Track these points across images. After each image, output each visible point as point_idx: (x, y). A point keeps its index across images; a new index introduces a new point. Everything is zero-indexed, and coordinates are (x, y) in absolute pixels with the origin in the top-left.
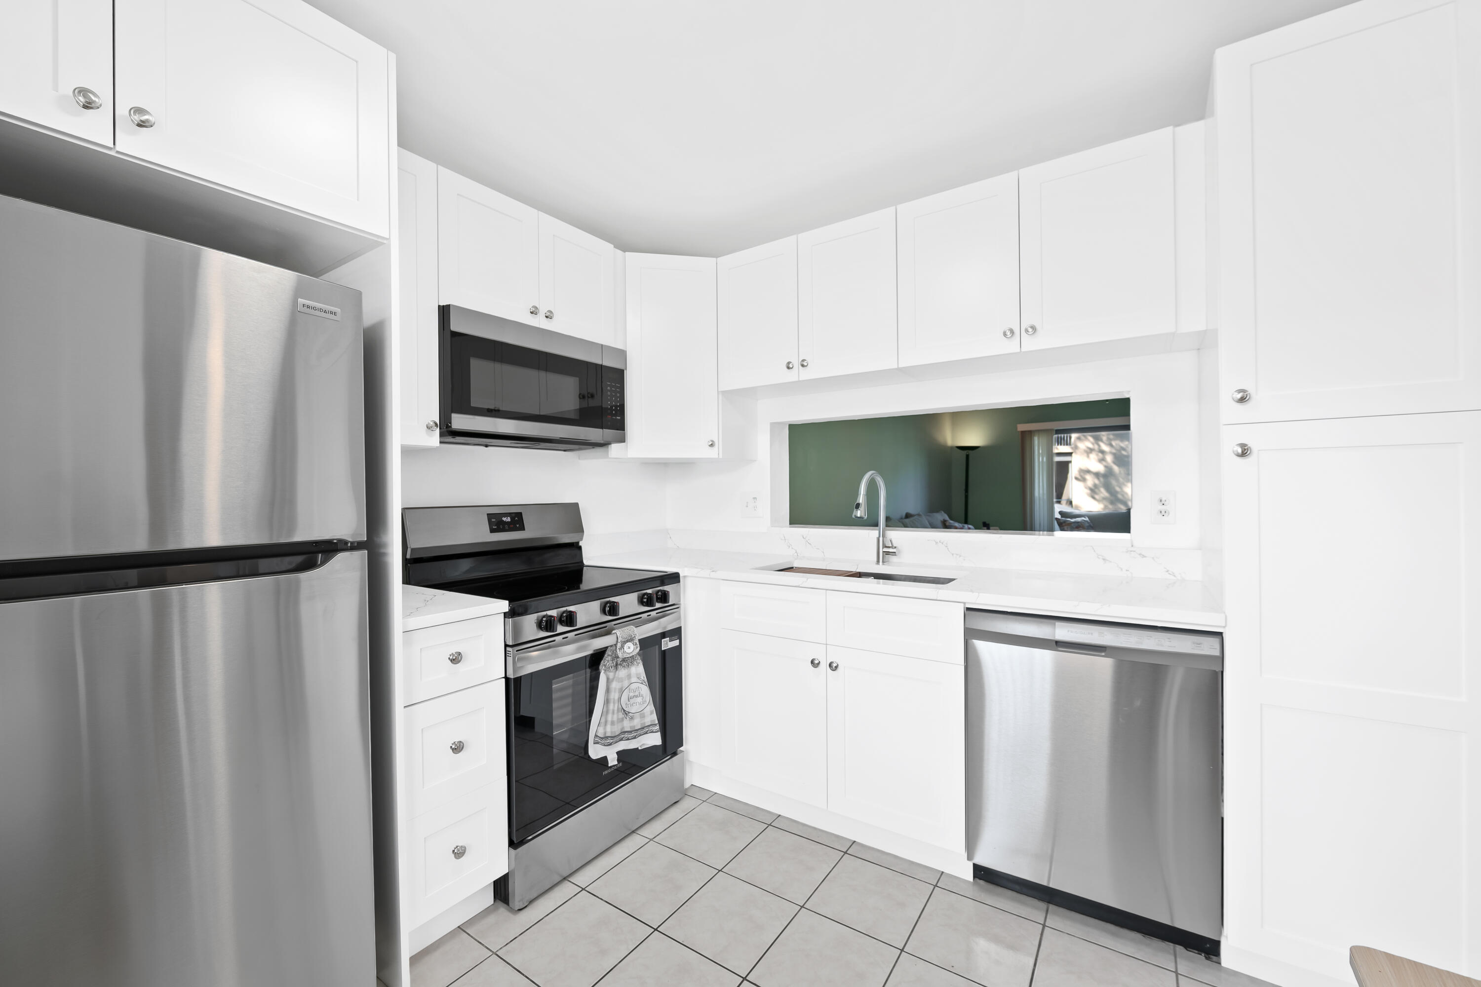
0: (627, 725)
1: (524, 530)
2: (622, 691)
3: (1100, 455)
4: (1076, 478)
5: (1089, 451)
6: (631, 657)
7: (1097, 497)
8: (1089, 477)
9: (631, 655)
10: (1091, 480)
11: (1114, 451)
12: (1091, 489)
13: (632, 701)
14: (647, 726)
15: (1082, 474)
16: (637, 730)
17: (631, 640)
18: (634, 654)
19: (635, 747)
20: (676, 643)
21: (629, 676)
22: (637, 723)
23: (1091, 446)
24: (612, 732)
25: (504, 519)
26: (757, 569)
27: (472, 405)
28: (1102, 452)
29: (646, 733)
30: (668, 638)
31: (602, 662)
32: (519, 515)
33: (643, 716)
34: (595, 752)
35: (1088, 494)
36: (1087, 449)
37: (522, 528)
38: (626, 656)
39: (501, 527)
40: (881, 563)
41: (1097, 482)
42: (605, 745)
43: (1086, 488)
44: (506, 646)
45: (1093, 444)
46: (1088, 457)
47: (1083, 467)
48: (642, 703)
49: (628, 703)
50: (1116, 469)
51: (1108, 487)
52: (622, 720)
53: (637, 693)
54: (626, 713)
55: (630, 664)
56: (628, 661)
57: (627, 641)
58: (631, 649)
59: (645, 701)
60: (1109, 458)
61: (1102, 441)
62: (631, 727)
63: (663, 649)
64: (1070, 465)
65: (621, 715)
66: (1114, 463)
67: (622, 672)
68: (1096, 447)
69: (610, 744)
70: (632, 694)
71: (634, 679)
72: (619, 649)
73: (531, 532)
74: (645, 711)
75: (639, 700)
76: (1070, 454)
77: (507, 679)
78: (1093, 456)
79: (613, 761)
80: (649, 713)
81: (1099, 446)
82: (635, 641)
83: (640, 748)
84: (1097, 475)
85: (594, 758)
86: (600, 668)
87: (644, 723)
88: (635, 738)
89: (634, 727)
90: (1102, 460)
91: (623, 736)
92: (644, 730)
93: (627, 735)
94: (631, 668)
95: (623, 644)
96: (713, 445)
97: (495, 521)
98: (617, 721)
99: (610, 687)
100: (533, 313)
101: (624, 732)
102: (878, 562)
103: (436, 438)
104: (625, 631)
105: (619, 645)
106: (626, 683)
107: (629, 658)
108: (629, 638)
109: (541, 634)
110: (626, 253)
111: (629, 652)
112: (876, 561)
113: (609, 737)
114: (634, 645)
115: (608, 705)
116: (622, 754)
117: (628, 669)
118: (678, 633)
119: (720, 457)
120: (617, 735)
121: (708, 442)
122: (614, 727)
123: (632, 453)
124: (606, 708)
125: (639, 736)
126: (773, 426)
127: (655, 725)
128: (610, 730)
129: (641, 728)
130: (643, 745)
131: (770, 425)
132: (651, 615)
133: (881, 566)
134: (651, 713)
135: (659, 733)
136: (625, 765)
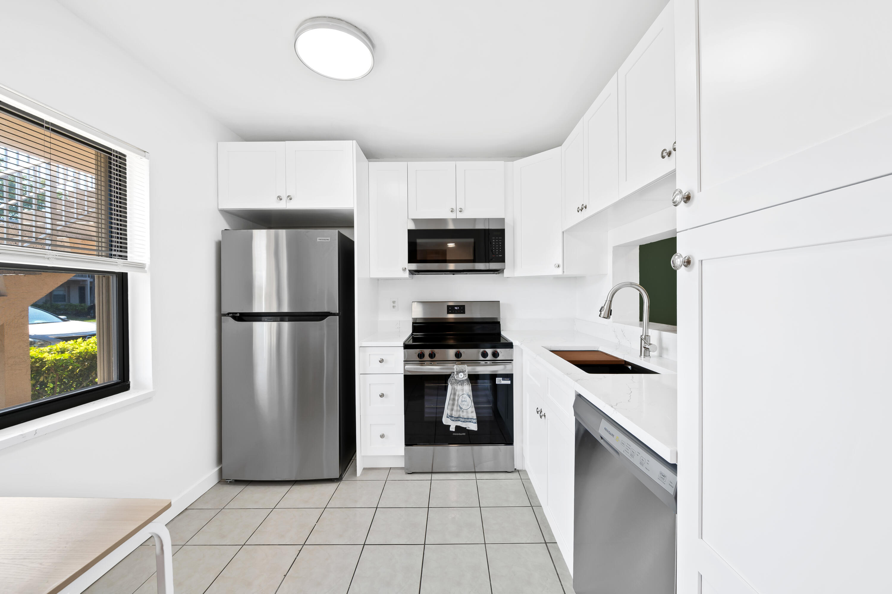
0: (461, 414)
1: (465, 313)
2: (459, 396)
14: (470, 418)
16: (465, 418)
17: (463, 372)
18: (463, 379)
19: (465, 427)
20: (509, 382)
21: (463, 390)
24: (455, 415)
25: (456, 308)
29: (470, 422)
30: (502, 378)
31: (449, 379)
32: (464, 306)
33: (468, 412)
34: (445, 421)
37: (464, 313)
38: (458, 379)
39: (453, 311)
40: (642, 356)
42: (451, 420)
44: (404, 360)
48: (467, 405)
49: (462, 403)
52: (460, 411)
53: (465, 400)
54: (461, 408)
55: (463, 384)
56: (461, 382)
57: (460, 372)
58: (462, 376)
59: (469, 405)
63: (497, 383)
65: (459, 408)
67: (459, 387)
69: (453, 421)
70: (463, 399)
71: (466, 393)
72: (456, 375)
73: (467, 315)
74: (468, 410)
75: (466, 403)
77: (404, 375)
79: (452, 429)
80: (470, 412)
83: (467, 428)
85: (444, 424)
86: (448, 382)
87: (469, 416)
88: (464, 422)
89: (464, 416)
91: (458, 419)
92: (467, 420)
93: (461, 419)
94: (463, 386)
95: (458, 373)
96: (559, 266)
97: (451, 309)
98: (457, 410)
99: (453, 392)
100: (452, 211)
101: (459, 417)
102: (641, 355)
103: (407, 274)
104: (459, 367)
105: (455, 373)
106: (461, 393)
107: (461, 380)
108: (462, 371)
109: (418, 359)
110: (514, 162)
111: (461, 377)
112: (640, 354)
113: (453, 417)
114: (464, 374)
115: (453, 401)
116: (457, 427)
117: (462, 386)
118: (510, 377)
119: (565, 274)
120: (457, 417)
121: (555, 265)
122: (456, 413)
123: (517, 274)
124: (451, 402)
125: (467, 422)
126: (616, 249)
127: (474, 419)
128: (455, 414)
129: (468, 419)
130: (469, 427)
131: (613, 248)
132: (487, 363)
133: (642, 358)
134: (472, 412)
135: (477, 424)
136: (459, 434)
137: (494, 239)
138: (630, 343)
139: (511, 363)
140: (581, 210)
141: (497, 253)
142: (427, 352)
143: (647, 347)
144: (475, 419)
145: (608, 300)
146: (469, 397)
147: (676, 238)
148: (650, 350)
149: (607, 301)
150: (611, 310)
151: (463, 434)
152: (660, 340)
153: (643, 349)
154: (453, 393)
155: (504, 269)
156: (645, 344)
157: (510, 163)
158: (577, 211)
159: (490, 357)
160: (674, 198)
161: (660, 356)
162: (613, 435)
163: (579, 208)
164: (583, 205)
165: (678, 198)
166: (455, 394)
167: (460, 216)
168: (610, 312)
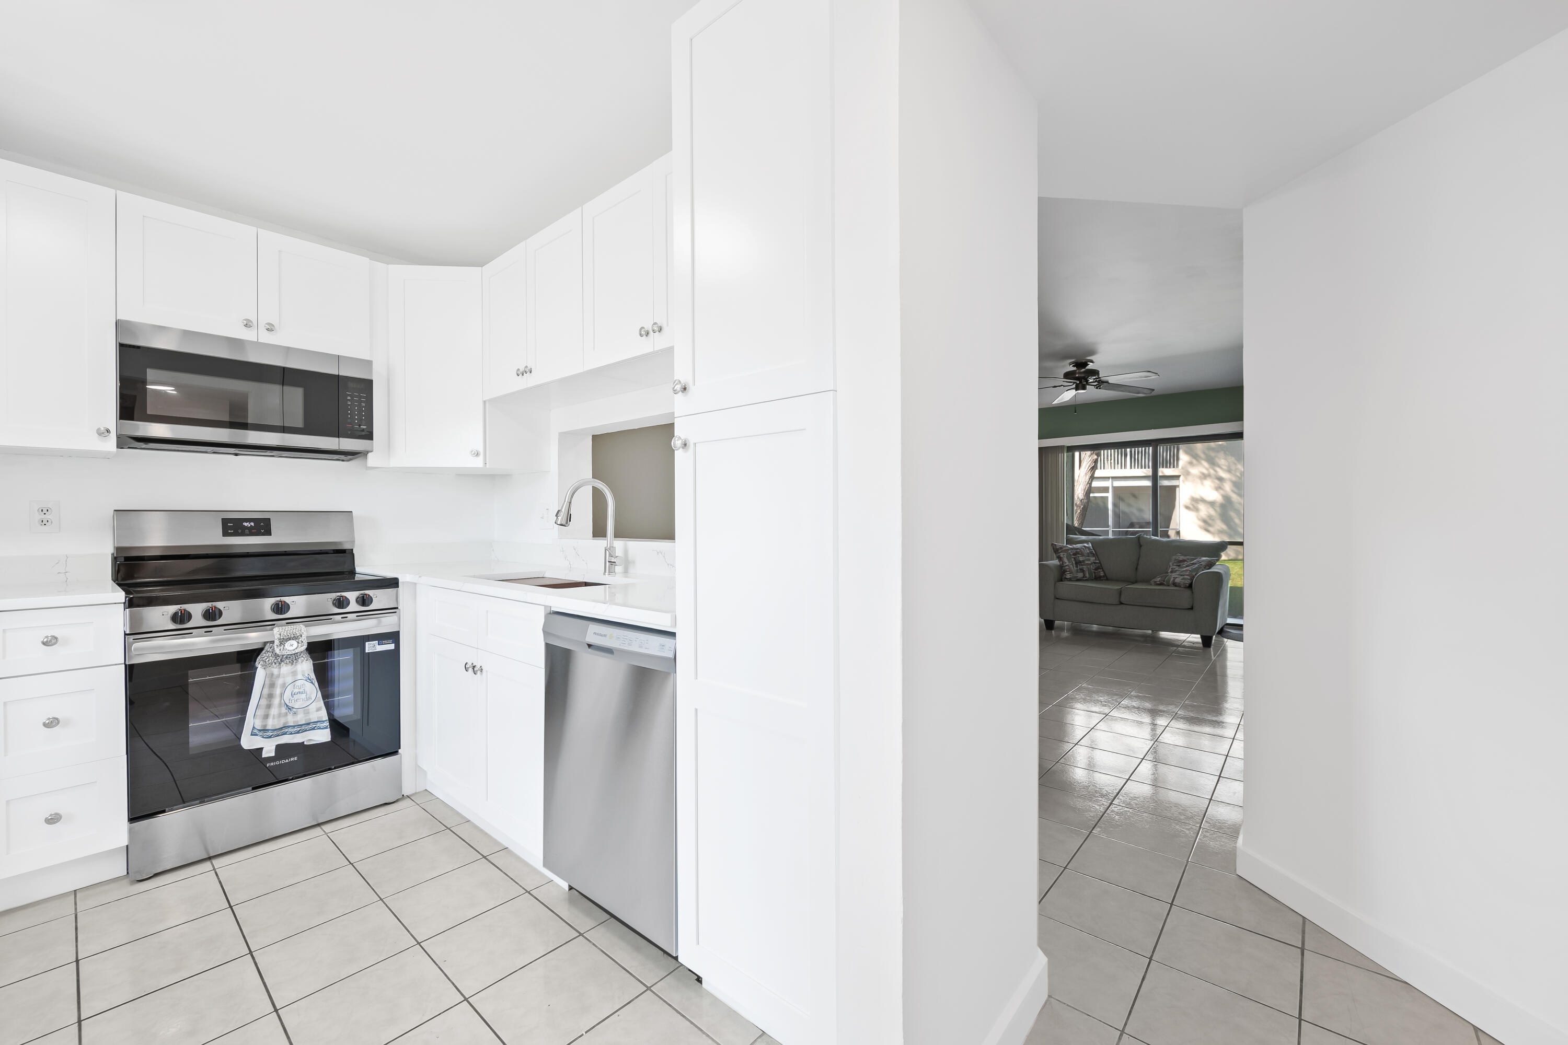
0: (291, 720)
1: (271, 535)
2: (284, 686)
3: (1217, 481)
4: (1187, 508)
5: (1203, 476)
6: (294, 654)
7: (1211, 529)
8: (1202, 507)
9: (294, 652)
10: (1204, 511)
11: (1234, 479)
12: (1205, 521)
13: (296, 697)
14: (313, 722)
15: (1193, 503)
16: (301, 725)
17: (295, 639)
18: (297, 651)
19: (300, 741)
20: (392, 647)
21: (294, 673)
22: (301, 719)
23: (1205, 471)
24: (274, 725)
25: (246, 524)
26: (474, 577)
27: (148, 412)
28: (1221, 479)
29: (313, 729)
30: (377, 642)
31: (259, 657)
32: (267, 521)
33: (305, 709)
34: (248, 742)
35: (1201, 527)
36: (1201, 475)
37: (268, 532)
38: (284, 653)
39: (240, 531)
40: (607, 573)
41: (1212, 512)
42: (263, 737)
43: (1199, 519)
44: (125, 634)
45: (1207, 469)
46: (1202, 484)
47: (1197, 496)
48: (306, 699)
49: (292, 698)
50: (1234, 497)
51: (1225, 518)
52: (286, 714)
53: (301, 690)
54: (289, 708)
55: (295, 661)
56: (293, 658)
57: (289, 639)
58: (293, 648)
59: (310, 698)
60: (1228, 487)
61: (1219, 466)
62: (294, 722)
63: (367, 651)
64: (1177, 489)
65: (284, 710)
66: (1233, 491)
67: (285, 669)
68: (1212, 471)
69: (270, 737)
70: (296, 690)
71: (300, 677)
72: (277, 646)
73: (280, 537)
74: (310, 707)
75: (303, 696)
76: (1177, 477)
77: (126, 665)
78: (1208, 483)
79: (268, 754)
80: (315, 709)
81: (1216, 471)
82: (300, 639)
83: (305, 743)
84: (1212, 504)
85: (246, 748)
86: (257, 663)
87: (310, 719)
88: (298, 732)
89: (298, 722)
90: (1218, 488)
91: (282, 730)
92: (309, 726)
93: (290, 730)
94: (296, 665)
95: (283, 642)
96: (477, 454)
97: (232, 526)
98: (280, 715)
99: (267, 682)
100: (246, 325)
101: (285, 727)
102: (605, 571)
103: (111, 444)
104: (287, 629)
105: (277, 642)
106: (289, 679)
107: (291, 655)
108: (292, 636)
109: (172, 626)
110: (390, 266)
111: (289, 649)
112: (603, 571)
113: (268, 730)
114: (298, 642)
115: (267, 700)
116: (279, 748)
117: (293, 666)
118: (394, 637)
119: (488, 467)
120: (279, 729)
121: (472, 452)
122: (276, 720)
123: (395, 462)
124: (264, 702)
125: (306, 731)
126: (563, 436)
127: (323, 721)
128: (271, 723)
129: (308, 724)
130: (310, 740)
131: (559, 435)
132: (346, 617)
133: (607, 576)
134: (318, 710)
135: (329, 729)
136: (283, 762)
137: (349, 395)
138: (586, 563)
139: (395, 612)
140: (521, 373)
141: (356, 421)
142: (197, 609)
143: (612, 560)
144: (326, 721)
145: (566, 501)
146: (312, 683)
147: (673, 424)
148: (617, 563)
149: (566, 503)
150: (570, 515)
151: (292, 759)
152: (626, 551)
153: (608, 563)
154: (269, 683)
155: (368, 452)
156: (610, 558)
157: (380, 266)
158: (517, 375)
159: (353, 606)
160: (675, 387)
161: (626, 571)
162: (605, 636)
163: (518, 370)
164: (526, 367)
165: (678, 387)
166: (272, 685)
167: (266, 338)
168: (569, 518)
